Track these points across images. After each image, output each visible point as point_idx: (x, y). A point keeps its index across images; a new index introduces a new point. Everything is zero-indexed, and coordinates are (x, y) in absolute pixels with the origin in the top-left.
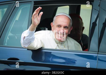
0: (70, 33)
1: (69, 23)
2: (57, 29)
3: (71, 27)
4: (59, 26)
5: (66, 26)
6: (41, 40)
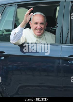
0: (45, 28)
2: (35, 26)
3: (46, 23)
4: (37, 23)
5: (42, 22)
6: (25, 37)
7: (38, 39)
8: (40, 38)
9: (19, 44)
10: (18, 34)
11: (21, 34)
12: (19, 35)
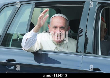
1: (66, 24)
2: (54, 30)
4: (56, 27)
5: (62, 26)
6: (41, 43)
7: (58, 47)
8: (60, 45)
9: (33, 51)
10: (30, 40)
11: (34, 39)
12: (32, 41)
